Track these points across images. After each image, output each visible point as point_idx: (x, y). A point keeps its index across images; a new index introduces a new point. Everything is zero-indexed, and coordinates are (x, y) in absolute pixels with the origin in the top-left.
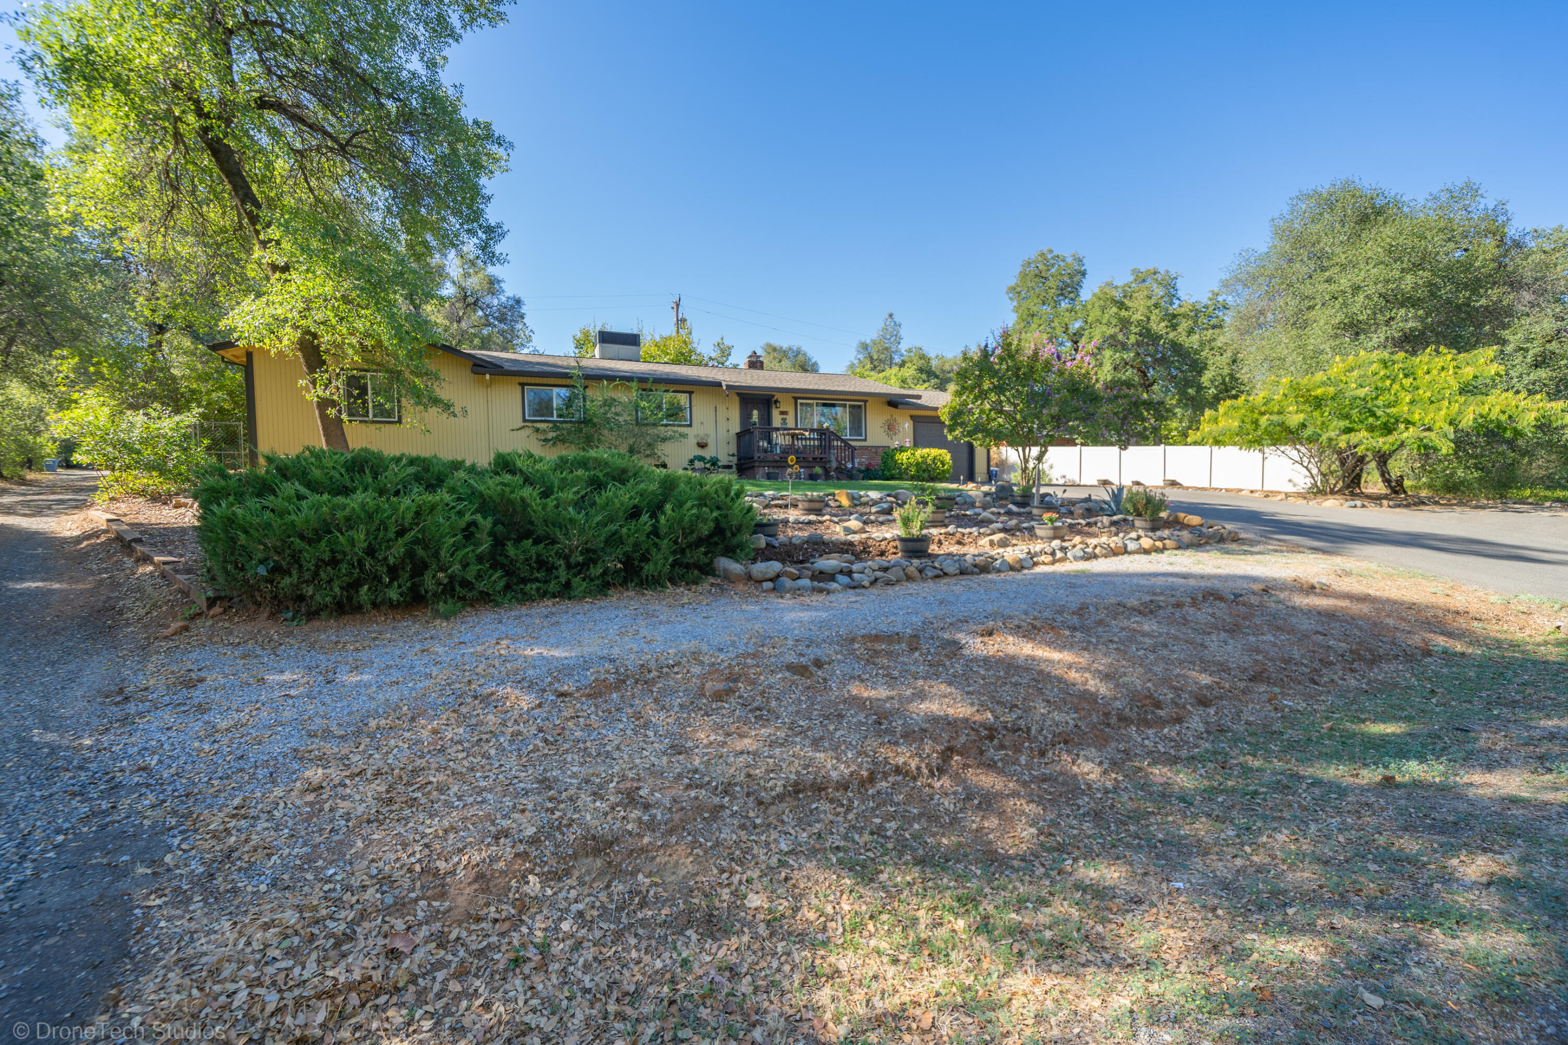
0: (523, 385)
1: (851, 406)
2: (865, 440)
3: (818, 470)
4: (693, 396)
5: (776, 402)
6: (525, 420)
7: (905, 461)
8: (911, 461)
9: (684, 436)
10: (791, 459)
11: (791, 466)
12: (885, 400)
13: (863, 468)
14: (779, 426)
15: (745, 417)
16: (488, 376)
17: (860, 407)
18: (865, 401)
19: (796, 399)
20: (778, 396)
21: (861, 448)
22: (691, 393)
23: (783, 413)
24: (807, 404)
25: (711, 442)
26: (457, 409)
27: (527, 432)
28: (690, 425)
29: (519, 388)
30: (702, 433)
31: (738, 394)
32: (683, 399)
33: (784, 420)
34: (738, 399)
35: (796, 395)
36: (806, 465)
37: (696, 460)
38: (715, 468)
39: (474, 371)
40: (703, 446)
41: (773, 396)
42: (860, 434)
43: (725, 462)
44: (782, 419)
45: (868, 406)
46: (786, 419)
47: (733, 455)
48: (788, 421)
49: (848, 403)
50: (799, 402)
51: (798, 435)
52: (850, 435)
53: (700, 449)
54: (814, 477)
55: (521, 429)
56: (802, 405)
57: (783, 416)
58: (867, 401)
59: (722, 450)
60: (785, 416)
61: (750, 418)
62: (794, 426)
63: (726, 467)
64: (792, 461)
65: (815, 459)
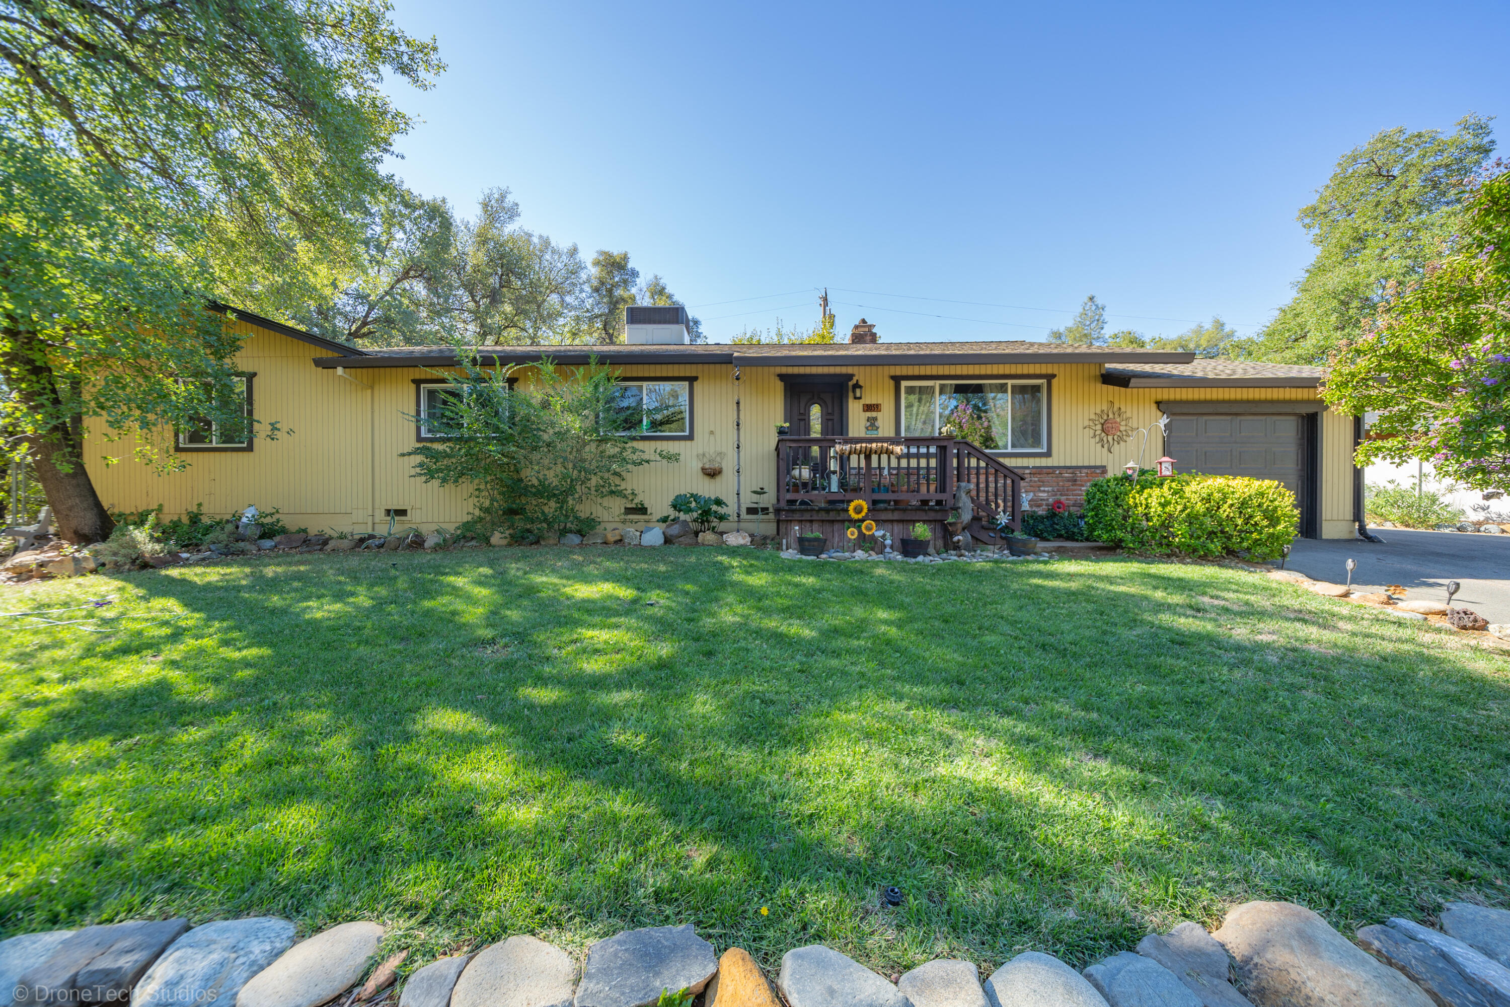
0: (417, 382)
1: (1022, 389)
2: (1048, 454)
4: (697, 385)
5: (857, 386)
6: (419, 439)
7: (1155, 508)
8: (1172, 509)
9: (672, 458)
10: (858, 506)
11: (857, 523)
12: (1094, 371)
13: (1041, 512)
14: (863, 434)
15: (797, 417)
16: (340, 371)
17: (1036, 389)
18: (1050, 377)
19: (897, 379)
20: (860, 374)
21: (1038, 470)
22: (692, 380)
23: (869, 408)
24: (921, 390)
25: (728, 465)
27: (423, 456)
28: (690, 437)
29: (413, 387)
30: (711, 450)
31: (782, 377)
33: (872, 421)
34: (779, 386)
35: (898, 371)
36: (896, 516)
37: (679, 504)
38: (722, 518)
39: (320, 363)
40: (712, 473)
41: (850, 377)
42: (1037, 442)
43: (748, 500)
44: (868, 419)
45: (1055, 382)
46: (875, 419)
47: (761, 492)
48: (879, 423)
49: (1010, 382)
50: (904, 384)
51: (879, 453)
52: (1013, 446)
53: (707, 479)
54: (911, 547)
55: (409, 454)
56: (910, 390)
57: (869, 414)
58: (1054, 376)
59: (750, 482)
60: (874, 414)
61: (804, 420)
62: (892, 434)
63: (751, 511)
64: (858, 510)
65: (925, 502)
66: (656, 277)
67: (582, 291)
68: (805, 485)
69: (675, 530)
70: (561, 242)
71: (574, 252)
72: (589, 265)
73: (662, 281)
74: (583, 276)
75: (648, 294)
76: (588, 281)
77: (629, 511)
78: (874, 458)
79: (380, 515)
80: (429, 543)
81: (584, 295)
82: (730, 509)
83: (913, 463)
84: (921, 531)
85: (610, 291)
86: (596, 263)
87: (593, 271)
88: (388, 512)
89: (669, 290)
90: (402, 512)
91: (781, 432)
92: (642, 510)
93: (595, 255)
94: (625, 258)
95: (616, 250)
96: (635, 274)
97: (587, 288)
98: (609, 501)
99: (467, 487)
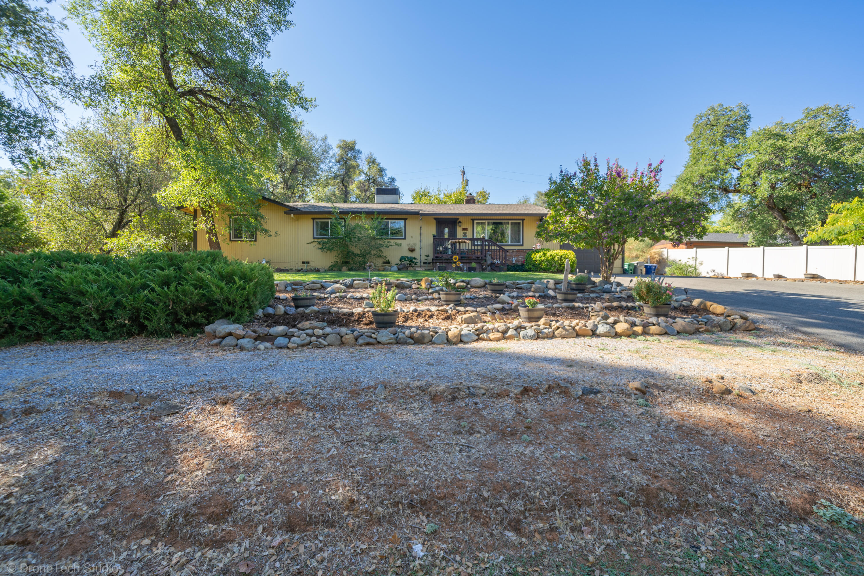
0: (313, 219)
2: (522, 245)
3: (474, 265)
4: (407, 221)
5: (460, 222)
6: (314, 238)
8: (543, 258)
9: (399, 245)
10: (456, 257)
11: (455, 263)
12: (538, 218)
13: (519, 264)
14: (462, 237)
15: (440, 232)
16: (292, 215)
17: (519, 223)
18: (523, 220)
19: (473, 220)
20: (461, 219)
21: (519, 250)
22: (405, 219)
23: (464, 229)
24: (482, 223)
25: (417, 248)
26: (272, 233)
27: (315, 244)
28: (405, 239)
29: (312, 221)
30: (412, 243)
31: (435, 219)
32: (402, 223)
33: (465, 234)
34: (434, 221)
35: (474, 218)
36: (467, 261)
37: (402, 259)
38: (415, 264)
39: (286, 213)
40: (412, 250)
41: (458, 219)
42: (519, 242)
43: (423, 260)
45: (525, 221)
47: (428, 256)
48: (467, 234)
49: (510, 221)
50: (475, 221)
51: (463, 242)
52: (511, 242)
53: (410, 253)
54: (470, 269)
55: (312, 243)
56: (477, 223)
57: (464, 231)
59: (424, 253)
60: (466, 231)
61: (443, 233)
62: (471, 237)
63: (425, 263)
64: (456, 259)
65: (478, 258)
66: (371, 153)
67: (330, 162)
68: (441, 252)
69: (401, 267)
70: (319, 135)
71: (325, 139)
72: (334, 146)
73: (374, 156)
74: (331, 153)
75: (366, 163)
76: (334, 156)
77: (384, 263)
78: (461, 244)
79: (300, 263)
80: (321, 271)
81: (331, 164)
82: (418, 261)
83: (476, 248)
85: (346, 162)
86: (340, 147)
87: (336, 151)
88: (303, 263)
89: (378, 161)
90: (308, 263)
91: (434, 236)
92: (388, 262)
93: (338, 142)
94: (354, 144)
95: (349, 139)
96: (359, 152)
97: (333, 160)
98: (378, 259)
99: (334, 253)
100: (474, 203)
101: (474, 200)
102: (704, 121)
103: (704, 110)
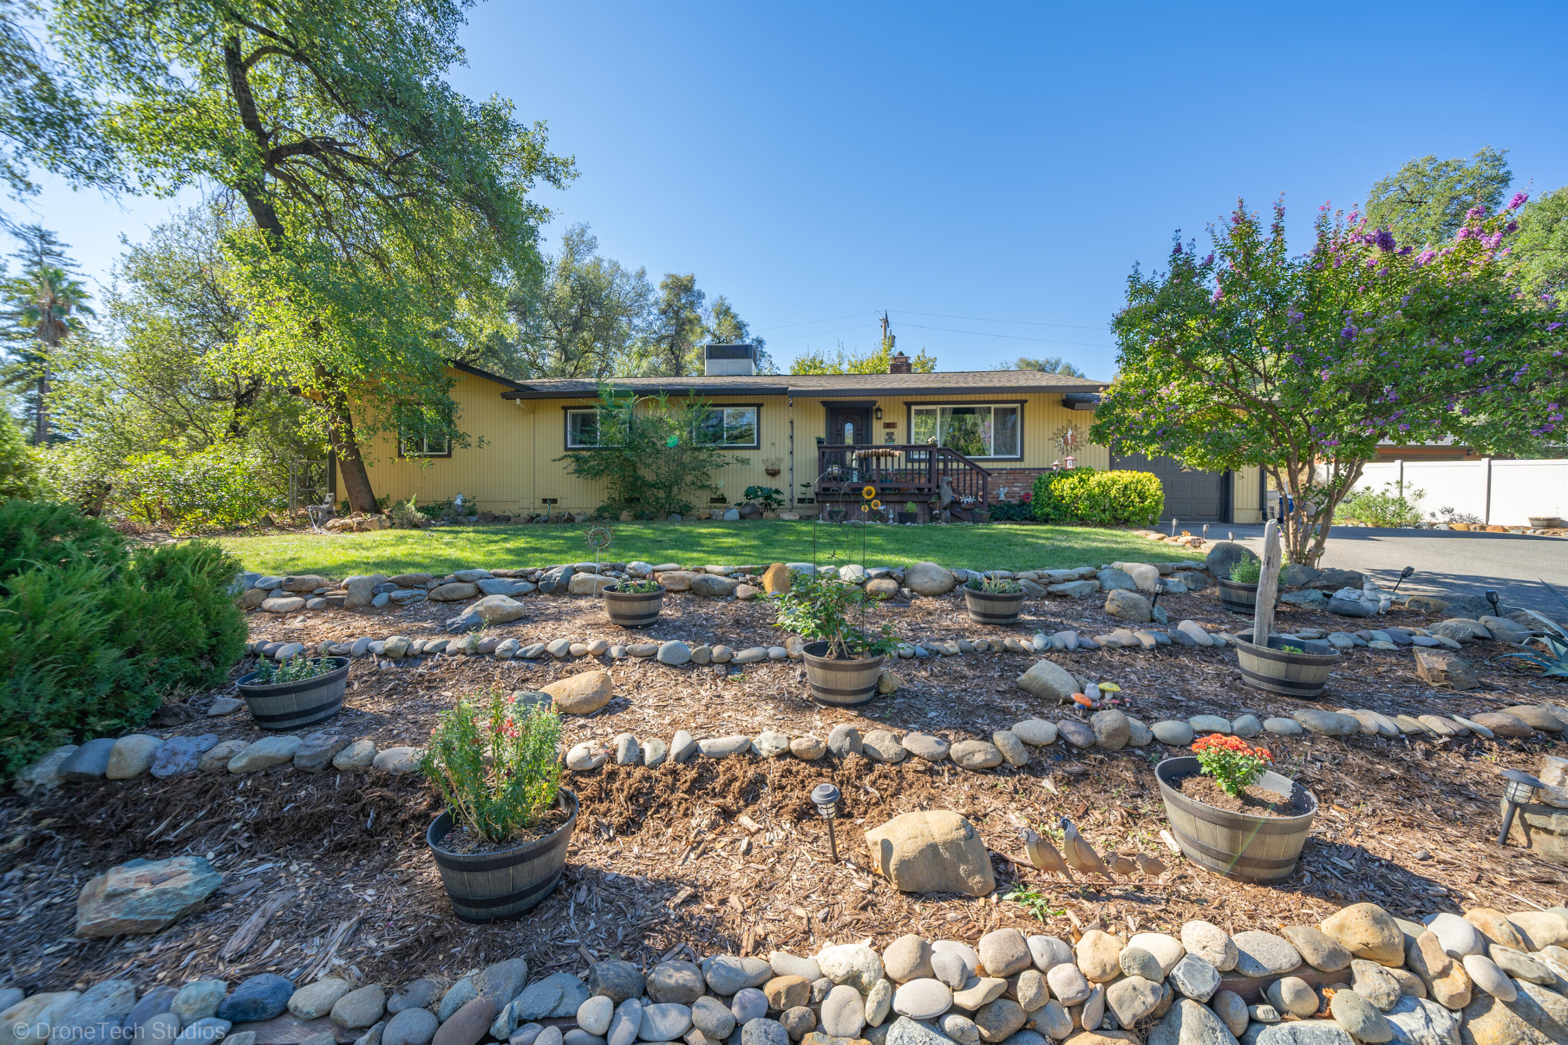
0: (565, 409)
1: (1002, 412)
2: (1021, 459)
4: (763, 410)
5: (879, 410)
6: (566, 449)
7: (1067, 491)
8: (1079, 491)
9: (745, 462)
10: (869, 490)
11: (868, 502)
12: (1059, 397)
13: (1015, 501)
14: (883, 443)
15: (835, 432)
16: (518, 401)
17: (1013, 411)
18: (1023, 402)
19: (909, 405)
20: (881, 402)
21: (1013, 471)
22: (759, 406)
23: (887, 425)
24: (928, 412)
25: (784, 468)
27: (569, 461)
28: (758, 447)
29: (562, 412)
30: (772, 457)
31: (824, 403)
32: (750, 414)
33: (890, 435)
34: (822, 409)
35: (910, 399)
36: (897, 498)
37: (751, 493)
38: (779, 503)
39: (505, 396)
40: (773, 473)
41: (874, 403)
42: (1013, 451)
43: (798, 494)
44: (887, 434)
45: (1026, 405)
46: (892, 434)
47: (808, 485)
48: (895, 437)
49: (993, 406)
50: (914, 408)
51: (886, 455)
52: (995, 453)
53: (769, 477)
54: (903, 518)
55: (562, 459)
56: (919, 413)
57: (888, 430)
58: (1026, 401)
59: (799, 479)
60: (891, 430)
61: (841, 434)
62: (905, 443)
63: (801, 501)
64: (869, 493)
65: (921, 490)
66: (721, 297)
67: (649, 313)
68: (835, 478)
69: (747, 510)
70: (630, 266)
71: (641, 275)
72: (657, 287)
73: (727, 302)
74: (651, 298)
75: (713, 314)
76: (656, 303)
77: (713, 500)
78: (882, 459)
79: (539, 503)
80: (578, 519)
81: (651, 317)
82: (785, 497)
83: (916, 466)
84: (911, 507)
85: (677, 313)
86: (665, 286)
87: (660, 294)
88: (545, 501)
89: (734, 310)
90: (554, 501)
91: (820, 441)
92: (722, 500)
93: (663, 279)
94: (692, 280)
95: (683, 274)
96: (701, 295)
97: (655, 311)
98: (699, 493)
99: (605, 481)
100: (909, 371)
101: (909, 365)
102: (1394, 193)
103: (1394, 170)
